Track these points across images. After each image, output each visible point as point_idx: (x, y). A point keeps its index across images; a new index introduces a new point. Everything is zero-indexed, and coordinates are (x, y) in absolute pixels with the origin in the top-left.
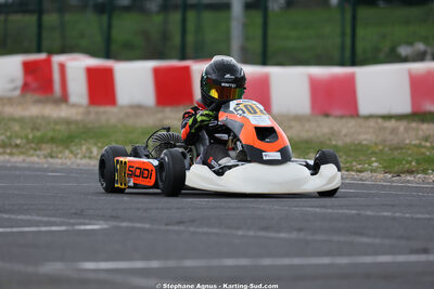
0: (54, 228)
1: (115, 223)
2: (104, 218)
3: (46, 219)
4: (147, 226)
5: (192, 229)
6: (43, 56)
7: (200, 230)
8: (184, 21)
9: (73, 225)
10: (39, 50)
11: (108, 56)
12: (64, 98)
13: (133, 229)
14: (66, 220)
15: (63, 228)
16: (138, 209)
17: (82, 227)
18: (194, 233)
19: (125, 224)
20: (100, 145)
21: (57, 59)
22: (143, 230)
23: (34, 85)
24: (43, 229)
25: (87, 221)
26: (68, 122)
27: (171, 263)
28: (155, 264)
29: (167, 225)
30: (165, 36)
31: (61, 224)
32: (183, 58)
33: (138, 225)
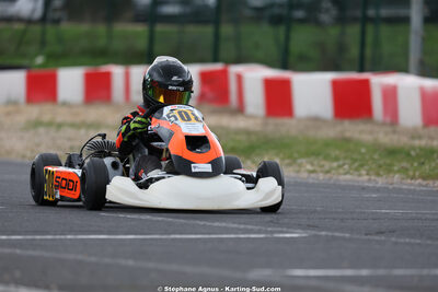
0: (253, 236)
1: (314, 232)
2: (300, 226)
3: (242, 226)
4: (347, 235)
5: (393, 239)
6: (218, 66)
7: (402, 240)
8: (363, 33)
9: (272, 232)
10: (215, 60)
11: (285, 66)
12: (240, 109)
13: (334, 238)
14: (263, 228)
15: (262, 236)
16: (334, 219)
17: (281, 235)
18: (396, 243)
19: (323, 233)
20: (281, 155)
21: (234, 69)
22: (344, 239)
23: (210, 95)
24: (242, 236)
25: (285, 229)
26: (248, 132)
27: (381, 272)
28: (365, 272)
29: (366, 234)
30: (342, 48)
31: (259, 232)
32: (362, 69)
33: (337, 234)
